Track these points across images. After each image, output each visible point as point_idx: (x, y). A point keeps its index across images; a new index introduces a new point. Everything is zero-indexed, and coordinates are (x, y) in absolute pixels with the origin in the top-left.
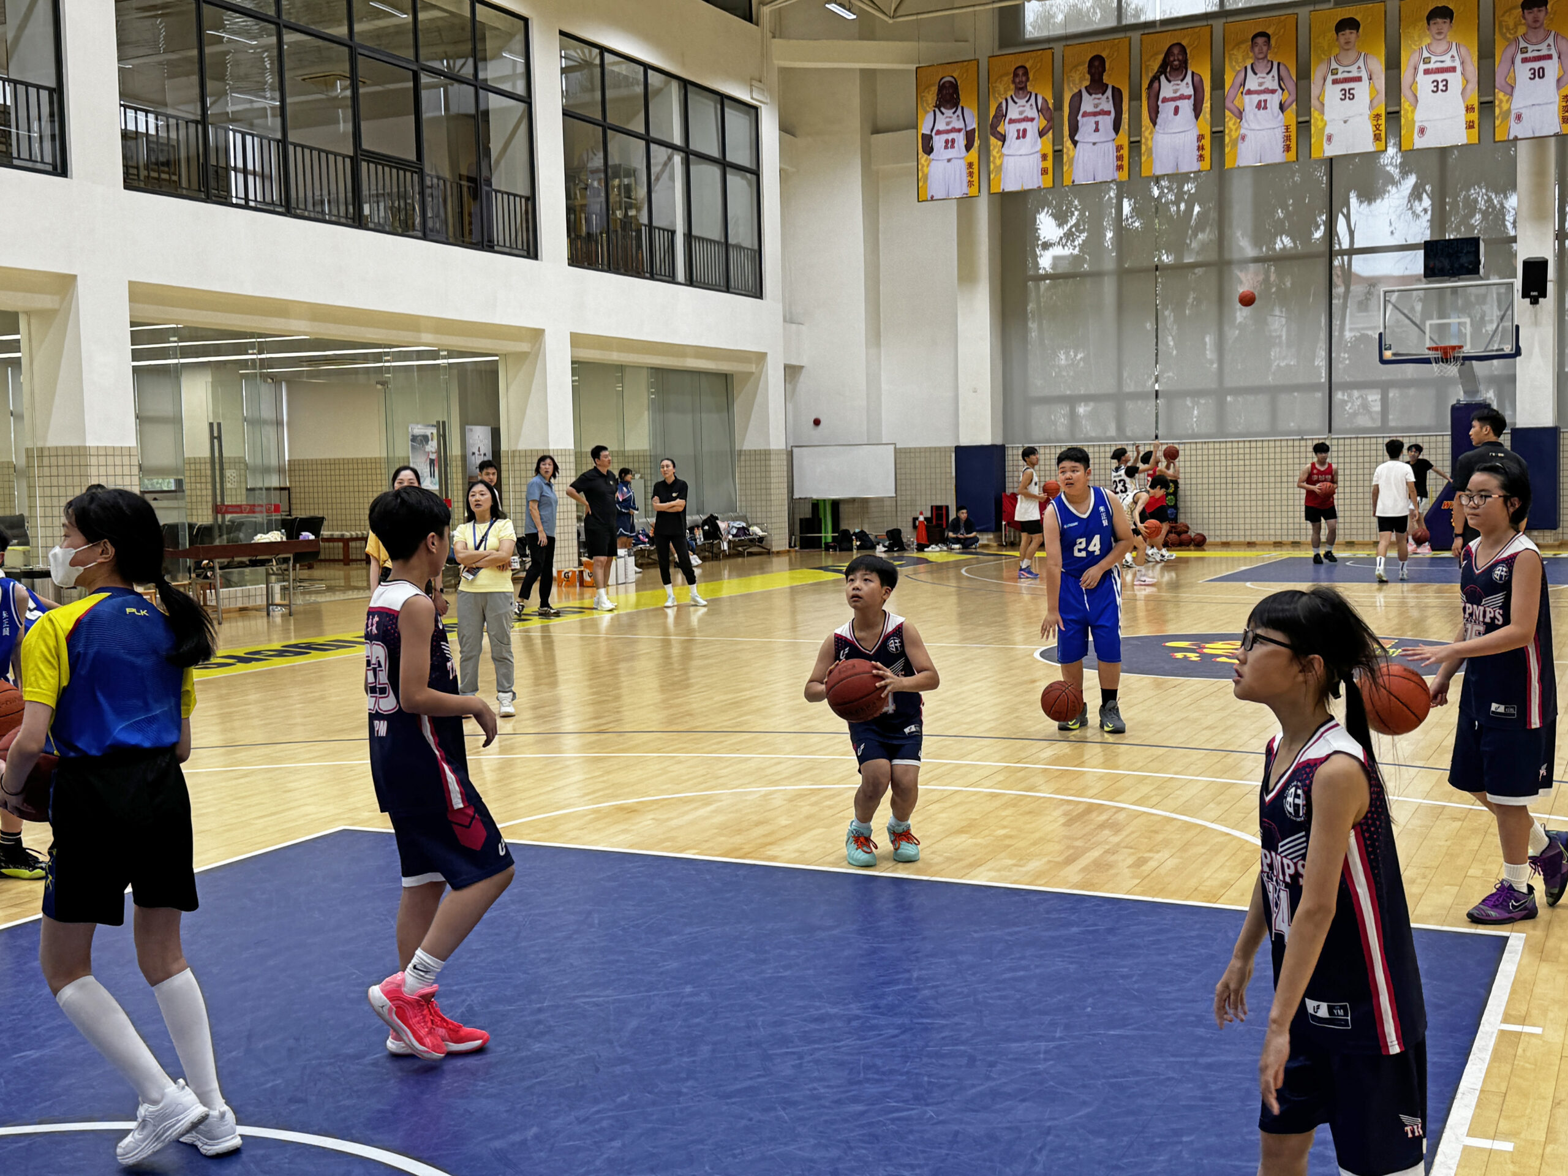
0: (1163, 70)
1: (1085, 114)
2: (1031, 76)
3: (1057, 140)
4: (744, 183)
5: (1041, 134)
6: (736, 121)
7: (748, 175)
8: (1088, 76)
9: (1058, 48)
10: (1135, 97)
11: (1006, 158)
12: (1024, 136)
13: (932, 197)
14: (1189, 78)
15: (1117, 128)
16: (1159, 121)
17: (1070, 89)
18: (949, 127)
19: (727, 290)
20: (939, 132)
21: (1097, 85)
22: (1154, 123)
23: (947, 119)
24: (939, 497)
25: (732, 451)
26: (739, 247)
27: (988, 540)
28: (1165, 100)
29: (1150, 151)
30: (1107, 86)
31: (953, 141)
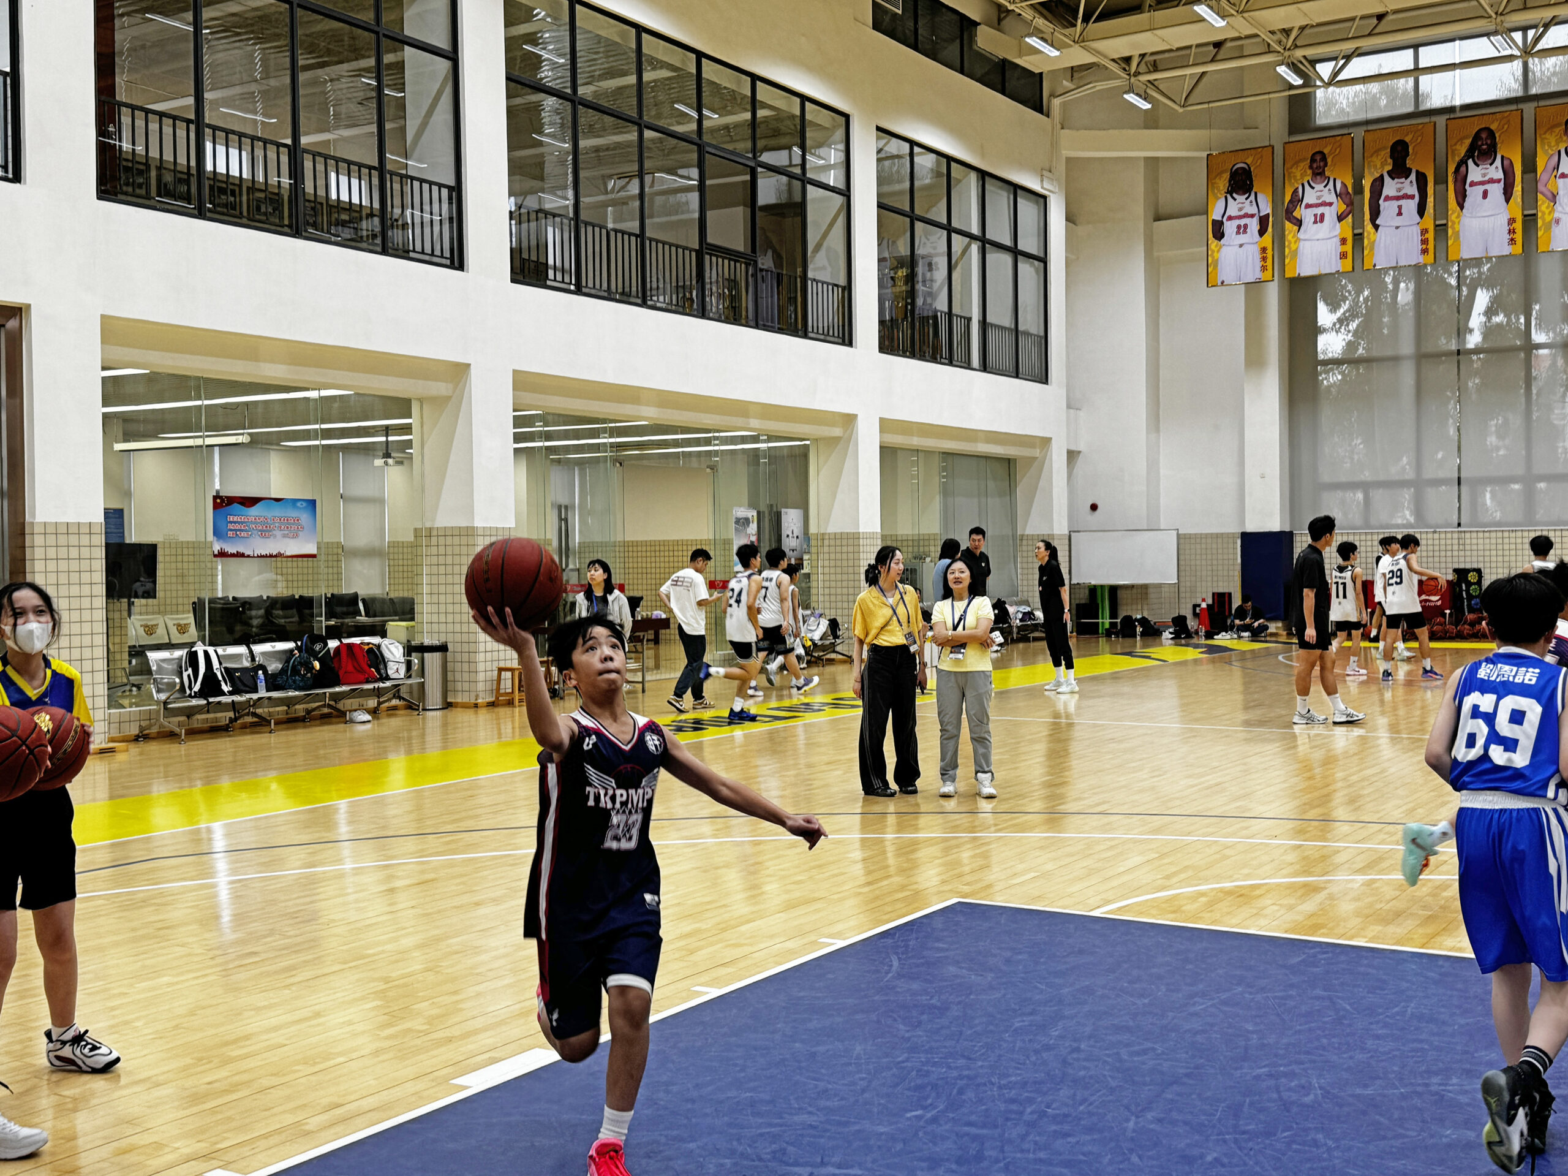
0: (1470, 154)
1: (1387, 198)
2: (1329, 160)
3: (1358, 223)
4: (1032, 270)
5: (1340, 218)
6: (1027, 210)
7: (1036, 263)
8: (1390, 161)
9: (1358, 134)
10: (1441, 180)
11: (1302, 243)
12: (1322, 220)
13: (1223, 282)
14: (1498, 162)
15: (1421, 210)
16: (1466, 204)
17: (1371, 174)
18: (1242, 213)
19: (1017, 377)
20: (1230, 218)
21: (1400, 171)
22: (1462, 207)
23: (1239, 204)
24: (1221, 584)
25: (1014, 536)
26: (1027, 334)
27: (1277, 628)
28: (1472, 184)
29: (1457, 235)
30: (1410, 170)
31: (1246, 226)
